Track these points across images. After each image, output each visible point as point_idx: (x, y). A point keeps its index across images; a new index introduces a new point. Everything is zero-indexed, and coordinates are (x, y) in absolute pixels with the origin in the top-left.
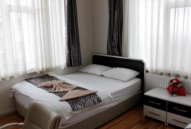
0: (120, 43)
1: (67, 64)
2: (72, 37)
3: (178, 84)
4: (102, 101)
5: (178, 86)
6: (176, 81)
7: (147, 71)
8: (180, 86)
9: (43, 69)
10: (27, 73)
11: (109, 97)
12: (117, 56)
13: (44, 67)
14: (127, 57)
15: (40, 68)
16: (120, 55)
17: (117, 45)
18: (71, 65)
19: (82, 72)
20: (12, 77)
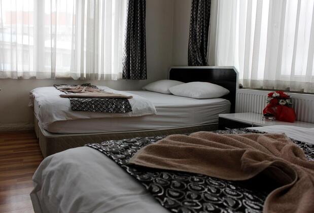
0: (205, 43)
1: (123, 75)
2: (134, 34)
3: (281, 101)
4: (131, 111)
5: (281, 103)
6: (278, 95)
7: (241, 87)
8: (284, 104)
9: (82, 75)
10: (56, 76)
11: (150, 109)
12: (201, 65)
13: (85, 73)
14: (214, 65)
15: (79, 72)
16: (205, 64)
17: (199, 47)
18: (129, 77)
19: (146, 90)
20: (33, 78)
